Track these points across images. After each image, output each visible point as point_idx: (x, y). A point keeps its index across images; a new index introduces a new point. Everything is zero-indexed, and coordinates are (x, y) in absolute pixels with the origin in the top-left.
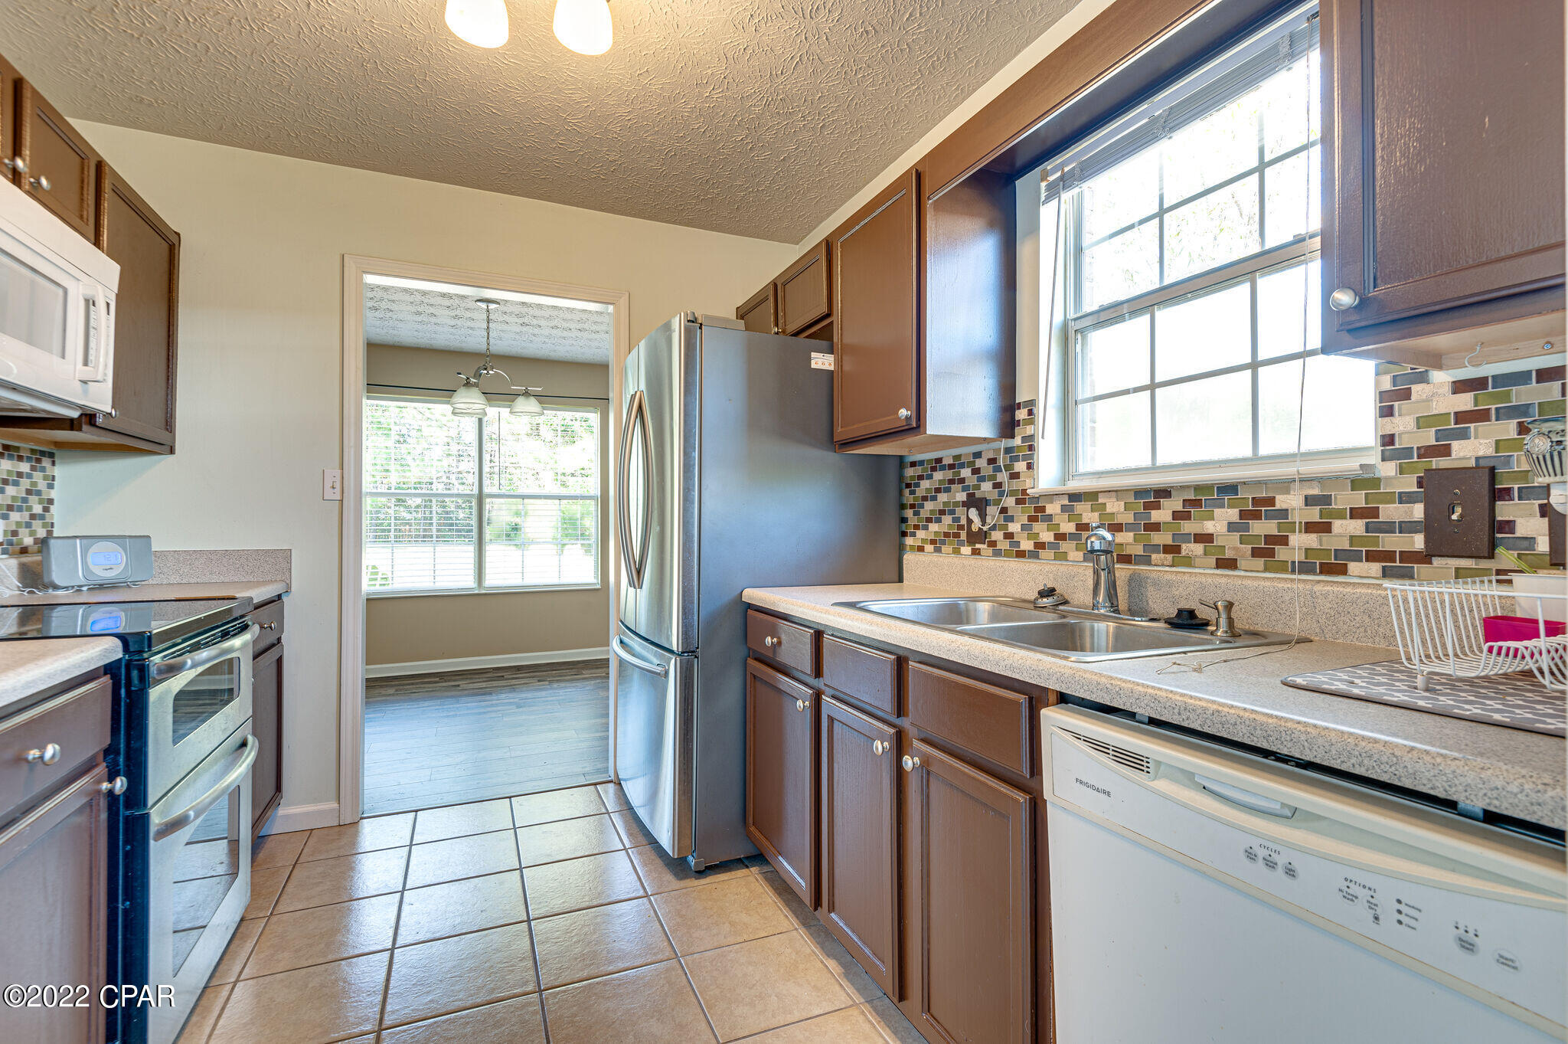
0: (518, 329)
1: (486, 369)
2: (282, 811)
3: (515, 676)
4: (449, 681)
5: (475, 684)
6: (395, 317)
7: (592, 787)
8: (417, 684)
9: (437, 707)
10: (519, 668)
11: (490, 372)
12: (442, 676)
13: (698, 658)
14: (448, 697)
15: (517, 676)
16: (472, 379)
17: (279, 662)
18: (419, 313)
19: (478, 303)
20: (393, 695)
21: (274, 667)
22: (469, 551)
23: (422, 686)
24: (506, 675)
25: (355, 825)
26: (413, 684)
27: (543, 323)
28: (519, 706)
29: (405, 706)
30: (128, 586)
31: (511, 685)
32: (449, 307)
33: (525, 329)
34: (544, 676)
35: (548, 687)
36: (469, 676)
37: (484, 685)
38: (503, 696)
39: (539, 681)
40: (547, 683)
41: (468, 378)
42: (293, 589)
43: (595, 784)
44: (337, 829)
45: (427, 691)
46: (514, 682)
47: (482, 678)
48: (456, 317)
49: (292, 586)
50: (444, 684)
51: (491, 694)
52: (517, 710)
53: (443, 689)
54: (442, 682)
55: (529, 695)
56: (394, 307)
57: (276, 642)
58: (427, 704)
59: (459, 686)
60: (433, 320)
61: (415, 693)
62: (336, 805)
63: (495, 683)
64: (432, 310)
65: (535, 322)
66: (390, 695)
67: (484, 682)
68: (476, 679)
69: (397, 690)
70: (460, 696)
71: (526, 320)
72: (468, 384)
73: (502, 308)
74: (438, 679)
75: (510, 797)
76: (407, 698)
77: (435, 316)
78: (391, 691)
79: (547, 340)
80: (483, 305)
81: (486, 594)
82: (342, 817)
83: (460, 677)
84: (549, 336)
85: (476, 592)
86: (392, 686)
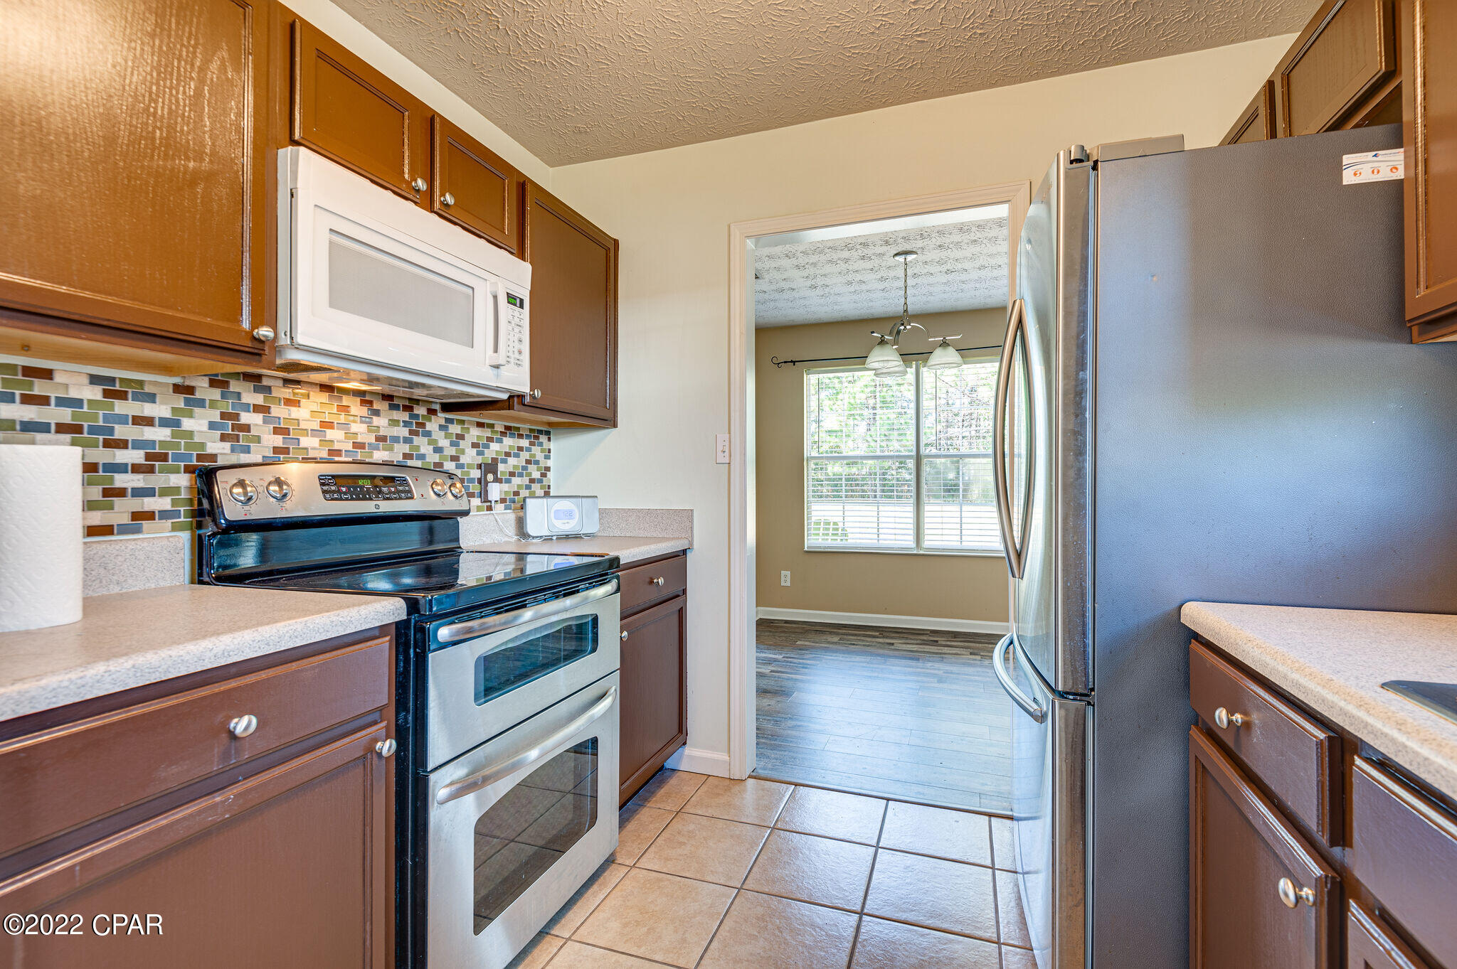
0: (944, 278)
1: (903, 324)
2: (688, 751)
3: (949, 643)
4: (887, 637)
5: (908, 646)
6: (832, 291)
7: (987, 818)
8: (859, 635)
9: (864, 665)
10: (955, 635)
11: (908, 327)
12: (883, 631)
13: (1093, 706)
14: (879, 655)
15: (953, 643)
16: (886, 337)
17: (681, 614)
18: (849, 283)
19: (897, 258)
20: (836, 643)
21: (675, 618)
22: (908, 511)
23: (862, 638)
24: (941, 640)
25: (743, 783)
26: (856, 635)
27: (967, 265)
28: (940, 681)
29: (840, 657)
30: (581, 537)
31: (941, 653)
32: (872, 270)
33: (951, 277)
34: (978, 648)
35: (979, 662)
36: (905, 636)
37: (915, 648)
38: (930, 664)
39: (971, 654)
40: (979, 657)
41: (882, 336)
42: (695, 547)
43: (990, 815)
44: (727, 782)
45: (864, 645)
46: (946, 650)
47: (917, 640)
48: (882, 279)
49: (695, 543)
50: (881, 640)
51: (918, 659)
52: (936, 685)
53: (878, 645)
54: (880, 638)
55: (954, 669)
56: (828, 281)
57: (681, 593)
58: (858, 658)
59: (893, 644)
60: (864, 287)
61: (854, 644)
62: (725, 757)
63: (927, 648)
64: (858, 277)
65: (959, 266)
66: (833, 643)
67: (917, 644)
68: (911, 639)
69: (840, 639)
70: (890, 656)
71: (949, 266)
72: (882, 342)
73: (921, 257)
74: (878, 633)
75: (888, 800)
76: (844, 648)
77: (864, 282)
78: (836, 639)
79: (978, 285)
80: (901, 259)
81: (923, 555)
82: (732, 772)
83: (898, 635)
84: (979, 280)
85: (915, 552)
86: (837, 634)
